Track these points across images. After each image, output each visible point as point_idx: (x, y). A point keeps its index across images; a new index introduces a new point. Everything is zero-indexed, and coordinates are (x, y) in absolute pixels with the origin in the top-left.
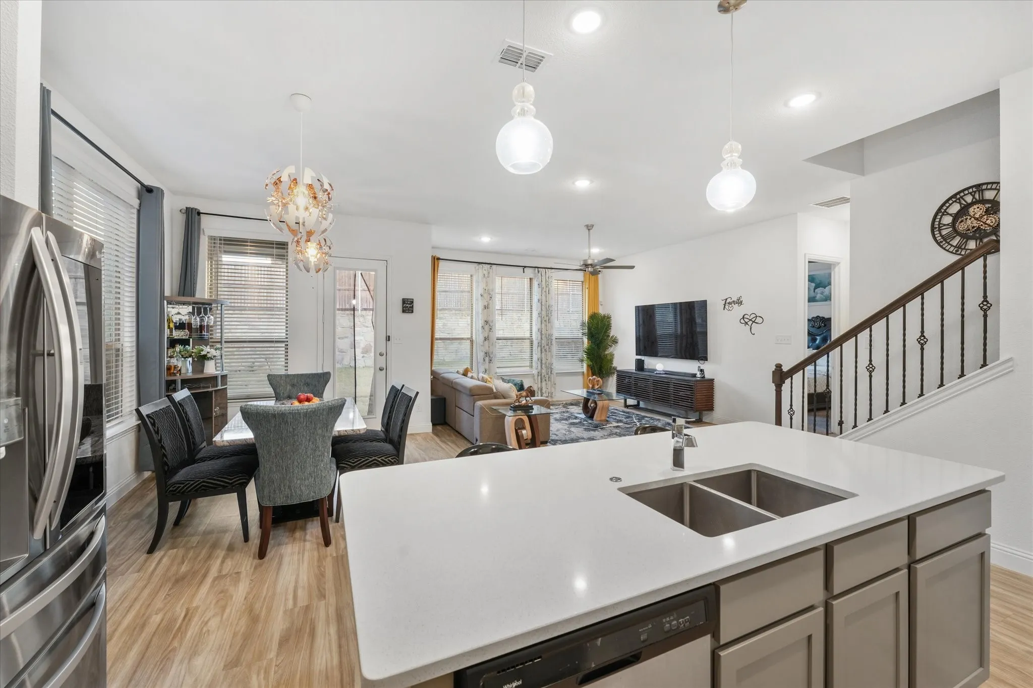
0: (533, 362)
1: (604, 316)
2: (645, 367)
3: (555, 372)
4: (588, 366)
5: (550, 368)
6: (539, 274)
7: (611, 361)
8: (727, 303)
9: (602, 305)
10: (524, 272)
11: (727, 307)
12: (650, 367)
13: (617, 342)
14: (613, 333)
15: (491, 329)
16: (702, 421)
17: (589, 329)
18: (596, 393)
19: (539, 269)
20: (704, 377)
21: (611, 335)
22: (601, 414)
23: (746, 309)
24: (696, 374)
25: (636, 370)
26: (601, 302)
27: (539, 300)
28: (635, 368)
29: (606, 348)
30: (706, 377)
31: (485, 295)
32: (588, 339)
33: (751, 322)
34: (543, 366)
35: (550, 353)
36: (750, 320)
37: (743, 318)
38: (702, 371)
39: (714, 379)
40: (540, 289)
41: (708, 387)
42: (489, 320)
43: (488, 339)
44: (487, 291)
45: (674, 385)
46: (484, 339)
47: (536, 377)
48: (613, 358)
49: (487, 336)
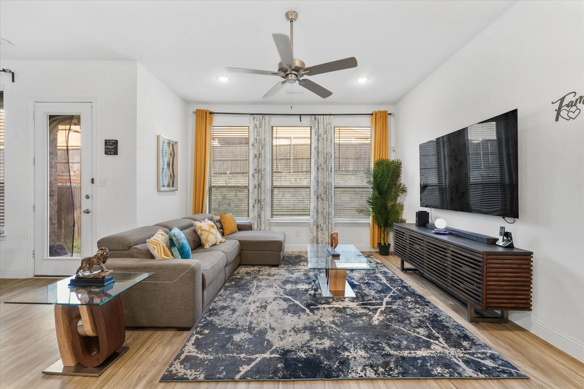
0: (310, 210)
1: (394, 163)
2: (430, 222)
3: (333, 221)
4: (375, 218)
5: (327, 217)
6: (317, 122)
7: (399, 212)
9: (393, 151)
10: (301, 121)
13: (405, 191)
15: (262, 177)
17: (375, 177)
20: (511, 246)
21: (398, 184)
22: (336, 282)
24: (496, 240)
25: (414, 225)
27: (315, 148)
29: (395, 198)
31: (256, 145)
32: (374, 188)
34: (320, 215)
35: (327, 201)
38: (507, 235)
39: (532, 253)
40: (317, 136)
41: (516, 266)
42: (261, 169)
43: (259, 187)
44: (258, 141)
45: (452, 255)
46: (254, 187)
47: (312, 226)
48: (402, 209)
49: (257, 183)
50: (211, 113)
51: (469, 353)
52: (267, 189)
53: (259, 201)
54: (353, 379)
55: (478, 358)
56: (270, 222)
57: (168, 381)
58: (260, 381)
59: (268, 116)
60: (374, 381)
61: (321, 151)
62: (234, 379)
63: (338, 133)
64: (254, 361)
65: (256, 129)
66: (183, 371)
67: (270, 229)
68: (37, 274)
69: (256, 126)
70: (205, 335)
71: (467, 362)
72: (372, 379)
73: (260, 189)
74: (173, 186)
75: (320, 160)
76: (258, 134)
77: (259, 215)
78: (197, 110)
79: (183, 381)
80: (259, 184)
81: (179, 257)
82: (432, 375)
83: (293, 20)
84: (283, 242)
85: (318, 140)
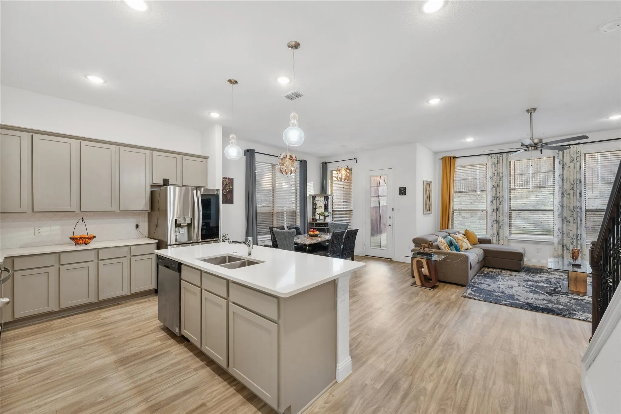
0: (554, 231)
10: (541, 153)
15: (501, 203)
27: (559, 176)
31: (494, 178)
35: (575, 224)
40: (561, 165)
42: (499, 196)
43: (497, 211)
44: (496, 174)
46: (493, 210)
47: (556, 245)
49: (495, 208)
50: (454, 158)
52: (504, 212)
53: (498, 222)
56: (508, 238)
59: (505, 153)
61: (567, 178)
64: (509, 302)
65: (493, 166)
67: (508, 244)
68: (366, 254)
69: (494, 163)
70: (475, 290)
73: (498, 212)
74: (430, 211)
75: (565, 187)
76: (496, 169)
77: (497, 232)
78: (443, 157)
80: (497, 208)
83: (532, 113)
84: (523, 254)
85: (563, 168)
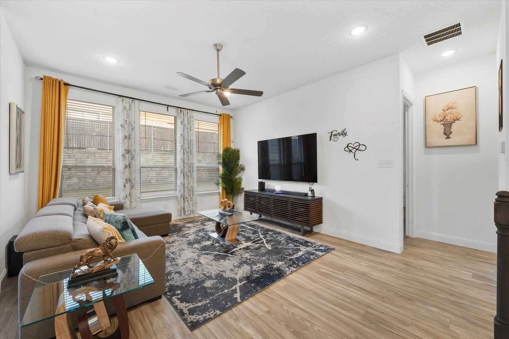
0: (177, 186)
1: (235, 150)
2: (266, 188)
3: (196, 193)
4: (223, 188)
5: (191, 191)
6: (182, 114)
7: (240, 183)
8: (333, 135)
9: (233, 142)
10: (168, 111)
11: (332, 138)
12: (269, 188)
13: (244, 169)
14: (241, 162)
15: (133, 158)
16: (313, 231)
17: (224, 159)
18: (227, 215)
19: (182, 109)
20: (314, 196)
21: (240, 164)
22: (232, 233)
23: (350, 139)
24: (307, 194)
25: (259, 191)
26: (232, 140)
27: (181, 135)
28: (258, 189)
29: (236, 174)
30: (316, 195)
31: (126, 126)
32: (223, 167)
33: (355, 150)
34: (186, 189)
35: (191, 178)
36: (354, 148)
37: (348, 147)
38: (312, 191)
39: (322, 198)
40: (183, 126)
41: (319, 204)
42: (131, 150)
43: (130, 167)
44: (128, 123)
45: (291, 204)
46: (125, 166)
47: (179, 198)
48: (241, 181)
49: (127, 164)
50: (66, 84)
51: (314, 247)
53: (130, 181)
54: (290, 274)
55: (317, 248)
56: (141, 199)
57: (198, 327)
58: (252, 296)
59: (138, 101)
60: (297, 271)
61: (186, 138)
62: (238, 302)
63: (198, 125)
64: (237, 290)
65: (125, 111)
66: (201, 317)
67: (140, 206)
69: (125, 108)
70: (181, 294)
71: (316, 250)
72: (295, 271)
73: (130, 169)
74: (20, 167)
75: (185, 145)
76: (128, 116)
77: (130, 193)
78: (45, 77)
79: (209, 321)
80: (129, 165)
81: (133, 238)
82: (311, 260)
83: (219, 50)
